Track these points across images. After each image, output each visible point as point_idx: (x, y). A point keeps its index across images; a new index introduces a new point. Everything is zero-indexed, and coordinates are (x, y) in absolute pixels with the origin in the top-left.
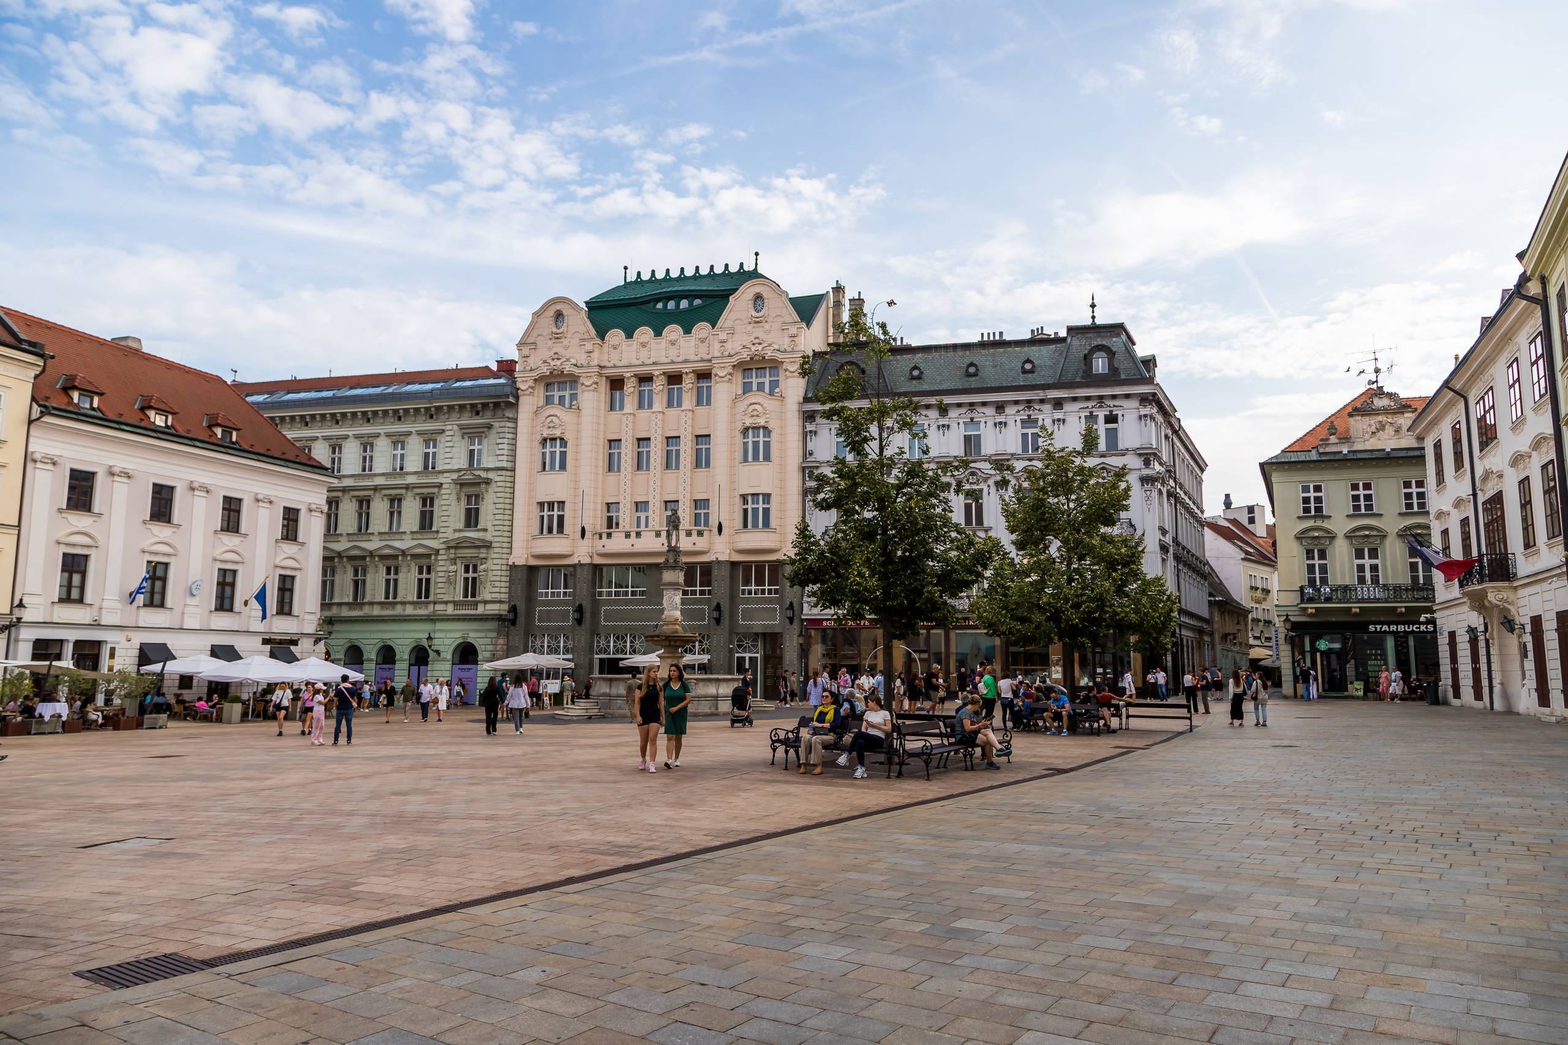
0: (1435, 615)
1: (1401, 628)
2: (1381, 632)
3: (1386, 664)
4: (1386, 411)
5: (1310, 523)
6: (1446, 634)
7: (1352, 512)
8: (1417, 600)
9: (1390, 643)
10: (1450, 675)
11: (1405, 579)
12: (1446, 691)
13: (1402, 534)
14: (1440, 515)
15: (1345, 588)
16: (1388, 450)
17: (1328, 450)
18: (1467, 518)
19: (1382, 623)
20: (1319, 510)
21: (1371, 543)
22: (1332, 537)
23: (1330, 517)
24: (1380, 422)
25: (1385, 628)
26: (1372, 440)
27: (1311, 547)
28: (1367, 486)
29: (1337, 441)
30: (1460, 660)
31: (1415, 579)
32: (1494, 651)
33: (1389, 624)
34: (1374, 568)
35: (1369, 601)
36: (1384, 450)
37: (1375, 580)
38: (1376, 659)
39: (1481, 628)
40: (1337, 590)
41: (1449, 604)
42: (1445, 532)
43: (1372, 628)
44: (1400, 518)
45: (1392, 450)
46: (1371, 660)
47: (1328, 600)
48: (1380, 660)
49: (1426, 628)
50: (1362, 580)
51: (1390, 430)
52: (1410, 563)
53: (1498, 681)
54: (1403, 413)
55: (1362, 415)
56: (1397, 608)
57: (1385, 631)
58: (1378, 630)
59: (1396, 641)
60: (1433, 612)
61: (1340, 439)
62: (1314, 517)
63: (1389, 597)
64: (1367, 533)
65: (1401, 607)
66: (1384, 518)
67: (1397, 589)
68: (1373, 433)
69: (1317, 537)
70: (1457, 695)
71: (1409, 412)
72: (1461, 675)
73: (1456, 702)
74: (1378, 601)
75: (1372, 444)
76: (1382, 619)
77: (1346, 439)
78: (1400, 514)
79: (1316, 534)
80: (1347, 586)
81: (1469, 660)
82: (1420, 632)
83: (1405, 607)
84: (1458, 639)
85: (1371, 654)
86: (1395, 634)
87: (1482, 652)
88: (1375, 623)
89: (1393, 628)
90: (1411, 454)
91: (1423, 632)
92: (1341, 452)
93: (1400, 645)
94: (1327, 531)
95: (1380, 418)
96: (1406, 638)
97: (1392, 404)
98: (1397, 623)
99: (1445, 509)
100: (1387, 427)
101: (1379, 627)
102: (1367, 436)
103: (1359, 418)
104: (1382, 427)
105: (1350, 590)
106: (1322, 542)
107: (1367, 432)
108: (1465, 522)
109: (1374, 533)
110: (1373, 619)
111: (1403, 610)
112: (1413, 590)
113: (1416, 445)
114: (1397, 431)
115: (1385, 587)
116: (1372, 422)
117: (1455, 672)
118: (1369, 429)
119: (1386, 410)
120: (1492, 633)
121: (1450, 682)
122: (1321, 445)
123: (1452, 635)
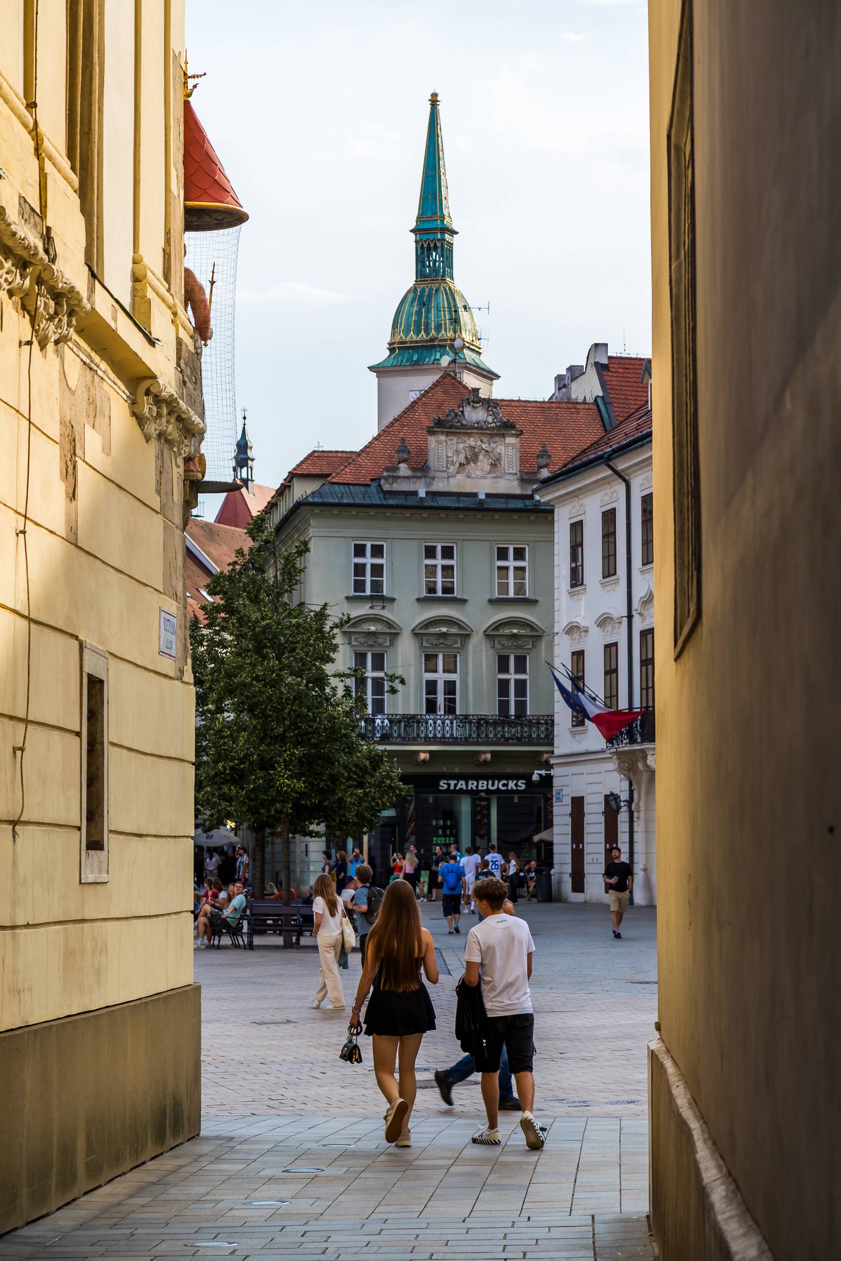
0: (552, 772)
1: (483, 785)
2: (455, 791)
3: (457, 842)
4: (479, 429)
5: (362, 610)
6: (567, 801)
7: (424, 594)
8: (506, 741)
9: (465, 807)
10: (568, 858)
11: (490, 709)
12: (560, 882)
13: (492, 634)
14: (572, 629)
15: (410, 720)
16: (482, 496)
17: (397, 487)
18: (616, 644)
19: (458, 777)
20: (377, 586)
21: (448, 646)
22: (394, 635)
23: (392, 600)
24: (473, 448)
25: (462, 785)
26: (459, 476)
27: (362, 649)
28: (448, 553)
29: (409, 473)
30: (587, 838)
31: (503, 706)
32: (639, 827)
33: (467, 778)
34: (450, 687)
35: (443, 741)
36: (475, 495)
37: (450, 708)
38: (445, 835)
39: (625, 796)
40: (399, 722)
41: (575, 758)
42: (579, 655)
43: (443, 785)
44: (489, 608)
45: (488, 495)
46: (438, 836)
47: (385, 738)
48: (450, 836)
49: (516, 785)
50: (431, 706)
51: (484, 463)
52: (500, 680)
53: (642, 867)
54: (503, 436)
55: (448, 434)
56: (479, 753)
57: (461, 789)
58: (452, 788)
59: (474, 806)
60: (548, 766)
61: (414, 470)
62: (371, 598)
63: (470, 735)
64: (444, 630)
65: (485, 752)
66: (469, 607)
67: (481, 722)
68: (461, 465)
69: (373, 634)
70: (578, 885)
71: (512, 435)
72: (587, 859)
73: (578, 897)
74: (455, 741)
75: (458, 483)
76: (457, 770)
77: (421, 469)
78: (491, 601)
79: (373, 629)
80: (413, 717)
81: (601, 838)
82: (507, 791)
83: (492, 752)
84: (587, 809)
85: (438, 827)
86: (474, 794)
87: (623, 827)
88: (449, 777)
89: (472, 785)
90: (513, 504)
91: (512, 791)
92: (415, 493)
93: (480, 812)
94: (389, 624)
95: (472, 441)
96: (488, 800)
97: (490, 419)
98: (477, 777)
99: (583, 623)
100: (481, 457)
101: (452, 783)
102: (452, 469)
103: (442, 438)
104: (473, 457)
105: (418, 722)
106: (380, 641)
107: (453, 463)
108: (611, 649)
109: (454, 630)
110: (444, 770)
111: (489, 756)
112: (503, 724)
113: (517, 491)
114: (494, 465)
115: (465, 719)
116: (461, 446)
117: (578, 856)
118: (455, 459)
119: (481, 428)
120: (638, 804)
121: (568, 869)
122: (386, 478)
123: (578, 804)
